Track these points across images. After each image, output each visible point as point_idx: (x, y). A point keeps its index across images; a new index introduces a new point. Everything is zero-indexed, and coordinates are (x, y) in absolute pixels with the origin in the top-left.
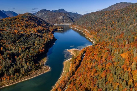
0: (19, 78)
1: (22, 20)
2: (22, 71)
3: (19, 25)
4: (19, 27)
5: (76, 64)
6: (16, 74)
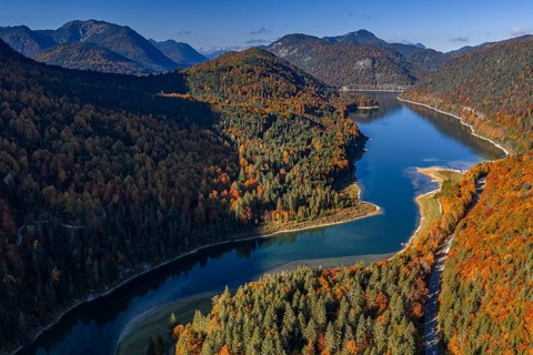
0: (310, 218)
1: (248, 72)
2: (314, 203)
3: (245, 88)
4: (245, 93)
5: (463, 197)
6: (302, 209)
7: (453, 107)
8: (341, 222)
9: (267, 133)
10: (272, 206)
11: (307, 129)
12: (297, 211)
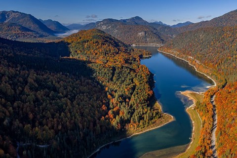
0: (146, 126)
1: (96, 42)
2: (146, 118)
3: (96, 51)
6: (141, 122)
7: (184, 56)
8: (159, 126)
9: (114, 78)
10: (128, 121)
11: (129, 73)
12: (139, 123)
